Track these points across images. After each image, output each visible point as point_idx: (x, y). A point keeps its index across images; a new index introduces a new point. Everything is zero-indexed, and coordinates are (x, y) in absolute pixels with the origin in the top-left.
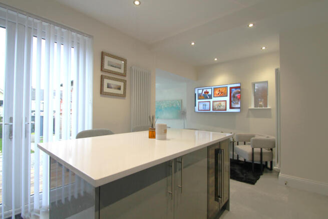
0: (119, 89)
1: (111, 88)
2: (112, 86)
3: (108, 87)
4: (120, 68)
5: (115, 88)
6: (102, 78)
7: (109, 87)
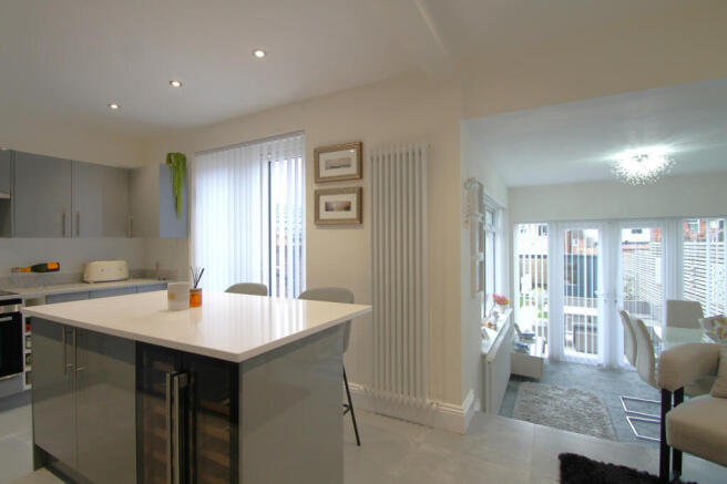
0: (348, 208)
1: (332, 210)
2: (334, 206)
3: (327, 210)
4: (348, 166)
5: (340, 209)
6: (317, 195)
7: (328, 208)
